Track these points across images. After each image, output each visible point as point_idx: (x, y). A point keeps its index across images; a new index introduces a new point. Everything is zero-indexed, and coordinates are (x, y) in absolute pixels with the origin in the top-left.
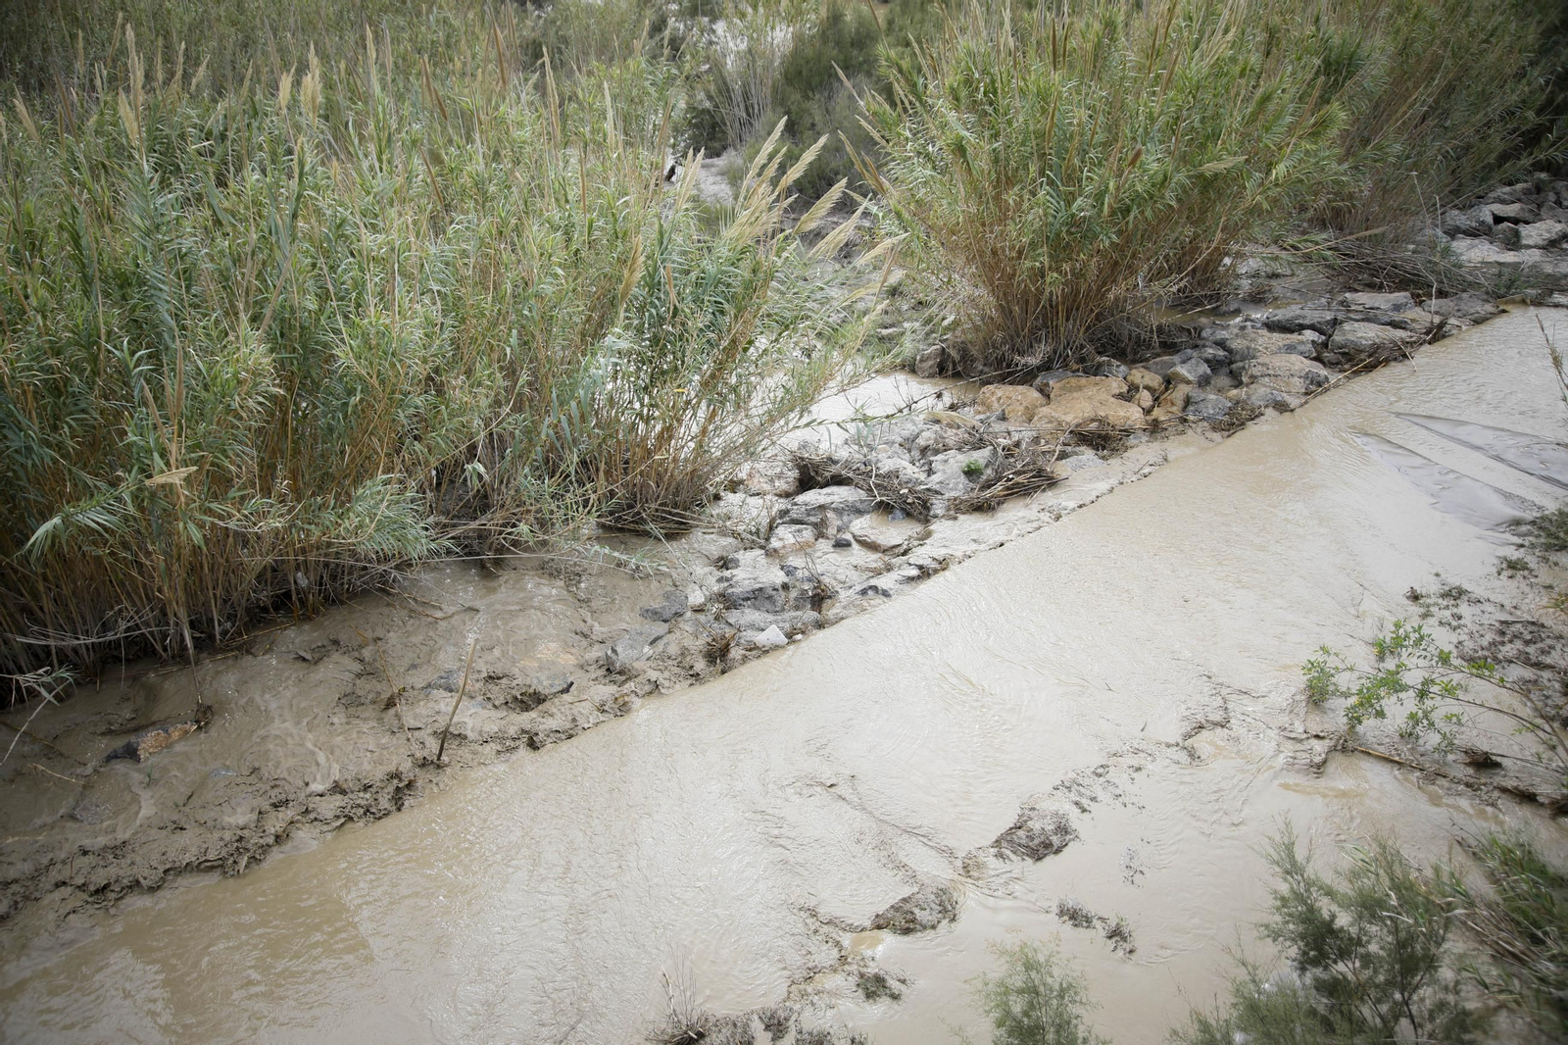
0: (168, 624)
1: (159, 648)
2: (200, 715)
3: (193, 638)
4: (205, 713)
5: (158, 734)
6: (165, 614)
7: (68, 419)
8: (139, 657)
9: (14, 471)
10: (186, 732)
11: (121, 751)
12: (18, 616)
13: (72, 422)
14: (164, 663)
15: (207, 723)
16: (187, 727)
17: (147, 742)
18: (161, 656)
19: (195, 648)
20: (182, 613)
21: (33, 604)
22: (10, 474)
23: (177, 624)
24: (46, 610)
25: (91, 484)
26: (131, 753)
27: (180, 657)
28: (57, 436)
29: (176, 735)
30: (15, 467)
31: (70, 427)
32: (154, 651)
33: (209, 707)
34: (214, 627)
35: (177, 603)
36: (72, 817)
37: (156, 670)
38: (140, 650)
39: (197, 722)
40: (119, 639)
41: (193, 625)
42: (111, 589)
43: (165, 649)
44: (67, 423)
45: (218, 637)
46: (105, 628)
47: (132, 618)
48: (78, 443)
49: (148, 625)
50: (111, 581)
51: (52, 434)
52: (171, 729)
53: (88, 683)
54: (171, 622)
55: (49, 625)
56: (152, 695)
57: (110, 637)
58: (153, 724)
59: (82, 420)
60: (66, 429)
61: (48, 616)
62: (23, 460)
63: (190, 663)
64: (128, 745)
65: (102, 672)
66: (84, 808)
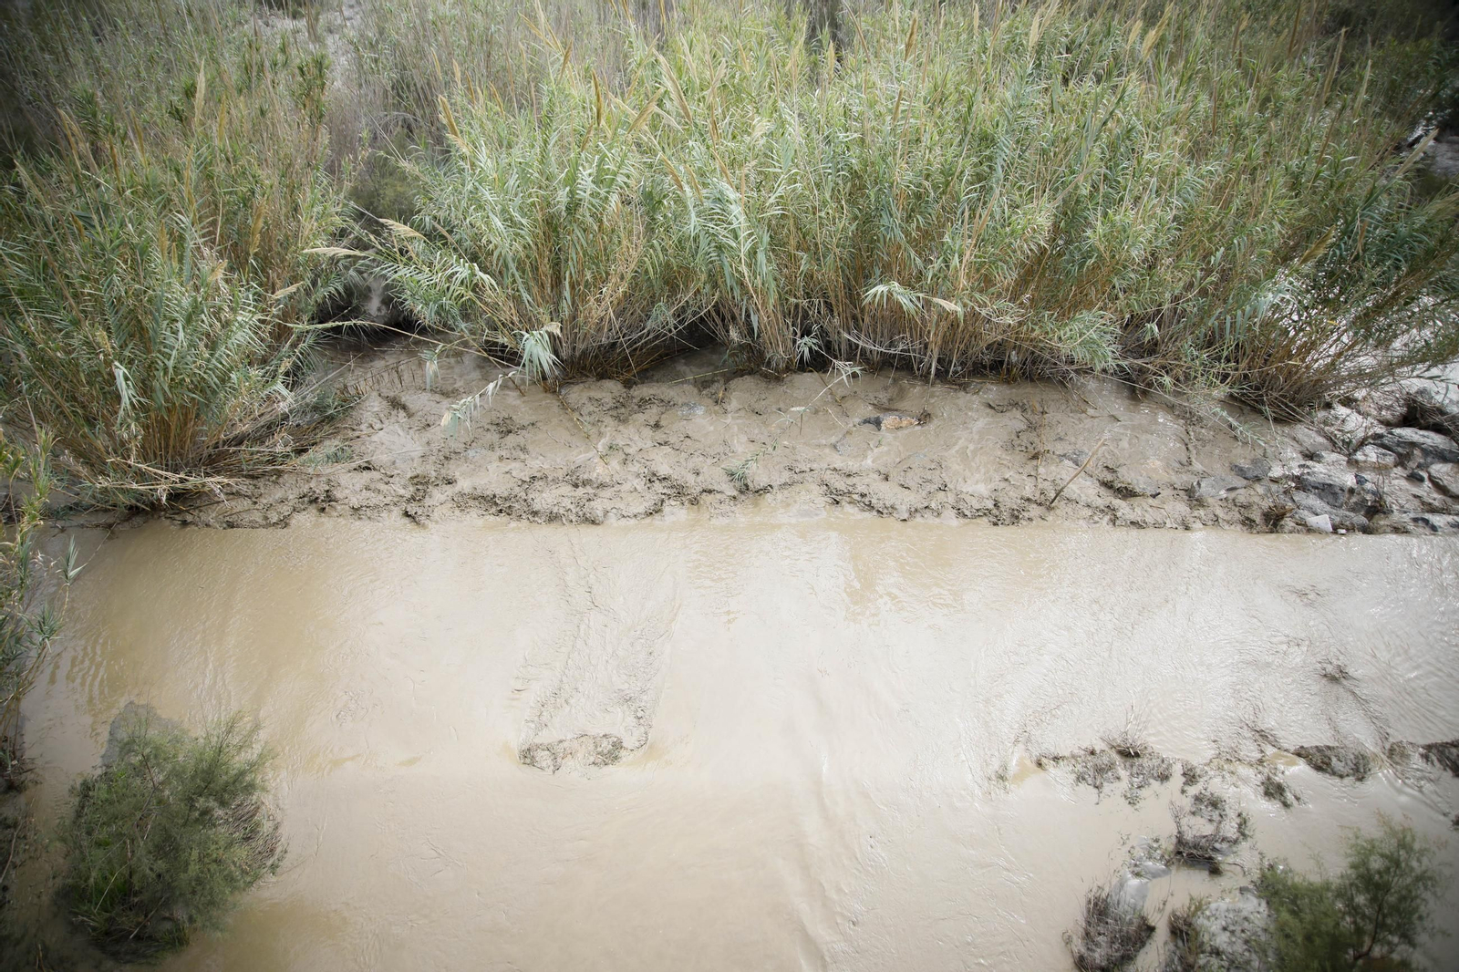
0: (925, 355)
1: (915, 367)
2: (923, 416)
3: (936, 369)
4: (926, 416)
5: (896, 418)
6: (926, 349)
8: (902, 368)
10: (911, 423)
11: (873, 419)
14: (915, 378)
15: (924, 423)
16: (913, 421)
17: (889, 420)
18: (915, 373)
19: (935, 375)
20: (936, 351)
21: (859, 316)
23: (931, 357)
26: (877, 423)
27: (925, 377)
29: (905, 423)
32: (912, 369)
33: (929, 414)
34: (950, 367)
35: (935, 345)
36: (835, 446)
37: (909, 380)
38: (905, 365)
39: (920, 420)
40: (896, 354)
41: (939, 361)
43: (918, 369)
45: (951, 374)
46: (892, 345)
47: (908, 344)
49: (914, 351)
52: (904, 418)
54: (928, 355)
55: (863, 331)
56: (902, 394)
57: (892, 351)
58: (895, 410)
61: (864, 326)
63: (929, 383)
64: (878, 418)
65: (881, 370)
66: (843, 445)
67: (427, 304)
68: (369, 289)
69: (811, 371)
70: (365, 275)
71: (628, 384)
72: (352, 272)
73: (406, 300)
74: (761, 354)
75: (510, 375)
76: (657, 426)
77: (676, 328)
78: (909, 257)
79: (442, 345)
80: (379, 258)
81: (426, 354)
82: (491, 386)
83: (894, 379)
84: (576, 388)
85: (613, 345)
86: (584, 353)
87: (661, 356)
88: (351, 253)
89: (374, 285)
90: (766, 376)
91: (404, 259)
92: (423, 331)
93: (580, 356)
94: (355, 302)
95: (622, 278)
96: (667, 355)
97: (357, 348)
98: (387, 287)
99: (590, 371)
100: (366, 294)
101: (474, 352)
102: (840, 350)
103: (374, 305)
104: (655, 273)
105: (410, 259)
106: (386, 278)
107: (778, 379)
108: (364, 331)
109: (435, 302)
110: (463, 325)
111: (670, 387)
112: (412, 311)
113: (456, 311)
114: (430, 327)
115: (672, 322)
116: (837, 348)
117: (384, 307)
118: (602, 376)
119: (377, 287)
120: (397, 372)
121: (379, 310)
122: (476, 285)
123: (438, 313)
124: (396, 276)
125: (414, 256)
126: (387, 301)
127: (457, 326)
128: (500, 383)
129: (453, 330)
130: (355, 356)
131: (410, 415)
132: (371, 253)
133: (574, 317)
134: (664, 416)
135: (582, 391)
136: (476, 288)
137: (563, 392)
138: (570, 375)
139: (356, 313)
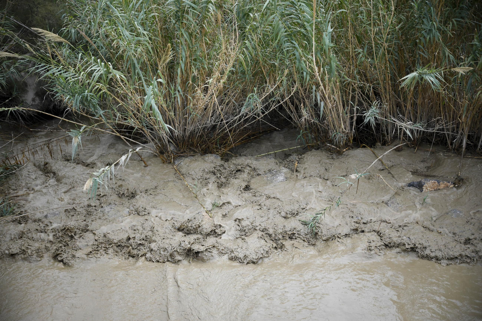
0: (457, 132)
1: (449, 142)
2: (457, 181)
3: (467, 143)
4: (459, 181)
5: (435, 182)
6: (458, 128)
7: (453, 20)
8: (438, 143)
9: (420, 40)
10: (448, 187)
11: (416, 184)
12: (395, 107)
13: (455, 22)
14: (449, 151)
15: (458, 186)
16: (449, 184)
17: (429, 184)
18: (448, 147)
19: (466, 148)
20: (466, 129)
21: (402, 103)
22: (418, 41)
23: (462, 134)
24: (407, 108)
25: (447, 54)
26: (420, 186)
27: (457, 150)
28: (445, 28)
29: (442, 186)
30: (421, 38)
31: (453, 24)
32: (446, 143)
33: (462, 179)
34: (479, 142)
35: (466, 124)
36: (387, 204)
37: (444, 153)
38: (440, 140)
39: (454, 184)
40: (434, 132)
41: (469, 137)
42: (438, 108)
43: (452, 144)
44: (452, 21)
45: (479, 147)
46: (429, 126)
47: (443, 125)
48: (453, 34)
49: (448, 130)
50: (440, 104)
51: (443, 26)
52: (441, 183)
53: (412, 147)
54: (460, 132)
55: (406, 116)
56: (438, 163)
57: (430, 130)
58: (434, 176)
59: (459, 21)
60: (451, 25)
61: (407, 111)
62: (425, 35)
63: (461, 155)
64: (420, 182)
65: (420, 145)
66: (392, 203)
67: (73, 96)
68: (25, 84)
69: (364, 147)
70: (23, 74)
71: (226, 158)
72: (12, 69)
73: (57, 92)
74: (326, 132)
75: (137, 150)
76: (247, 188)
77: (263, 113)
78: (444, 54)
79: (84, 126)
80: (34, 60)
81: (72, 133)
82: (123, 158)
83: (432, 153)
84: (187, 160)
85: (214, 127)
86: (192, 133)
87: (249, 136)
88: (11, 55)
89: (30, 81)
90: (329, 150)
91: (54, 61)
92: (70, 115)
93: (189, 136)
94: (15, 94)
95: (222, 73)
96: (253, 135)
97: (16, 129)
98: (41, 83)
99: (197, 147)
100: (23, 87)
101: (109, 132)
102: (387, 130)
103: (30, 96)
104: (247, 66)
105: (59, 61)
106: (38, 75)
107: (339, 153)
108: (22, 116)
109: (79, 94)
110: (101, 112)
111: (257, 159)
112: (61, 101)
113: (95, 101)
114: (76, 113)
115: (260, 107)
116: (384, 128)
117: (37, 98)
118: (206, 152)
119: (32, 82)
120: (48, 147)
121: (33, 100)
122: (111, 79)
123: (82, 102)
124: (48, 74)
125: (61, 59)
126: (40, 94)
127: (97, 113)
128: (130, 156)
129: (94, 115)
130: (15, 136)
131: (58, 180)
132: (27, 57)
133: (184, 106)
134: (253, 181)
135: (191, 162)
136: (111, 83)
137: (177, 163)
138: (182, 150)
139: (15, 102)
